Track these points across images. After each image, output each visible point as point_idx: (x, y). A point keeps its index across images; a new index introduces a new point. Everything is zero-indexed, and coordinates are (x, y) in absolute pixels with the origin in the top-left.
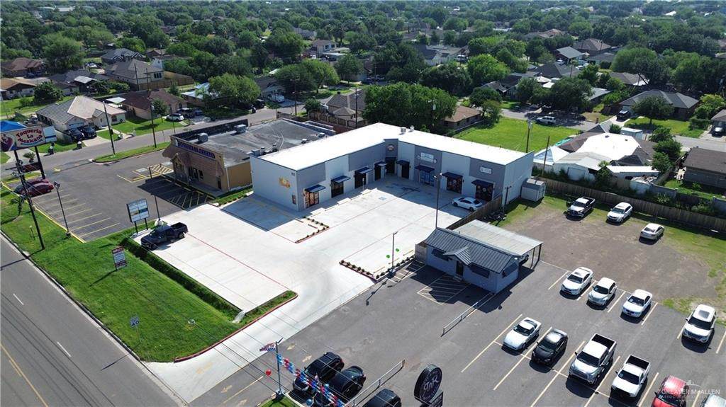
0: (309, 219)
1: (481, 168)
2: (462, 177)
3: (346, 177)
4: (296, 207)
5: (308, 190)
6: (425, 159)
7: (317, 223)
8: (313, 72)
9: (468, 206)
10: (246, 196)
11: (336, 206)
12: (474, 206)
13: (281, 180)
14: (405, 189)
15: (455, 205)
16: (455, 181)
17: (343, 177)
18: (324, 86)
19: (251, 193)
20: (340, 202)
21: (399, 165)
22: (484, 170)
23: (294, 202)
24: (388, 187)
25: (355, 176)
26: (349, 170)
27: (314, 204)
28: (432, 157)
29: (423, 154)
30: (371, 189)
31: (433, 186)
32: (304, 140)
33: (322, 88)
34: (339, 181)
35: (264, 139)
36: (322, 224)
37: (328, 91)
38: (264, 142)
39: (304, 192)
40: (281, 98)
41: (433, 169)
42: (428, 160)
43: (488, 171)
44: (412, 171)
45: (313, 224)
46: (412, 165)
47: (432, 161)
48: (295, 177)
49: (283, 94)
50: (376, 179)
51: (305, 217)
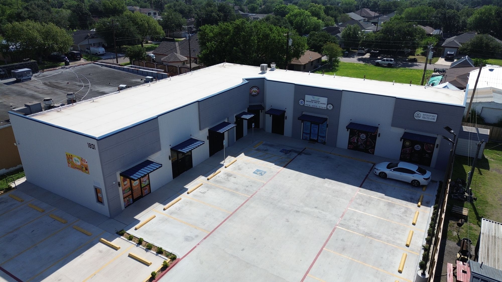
0: (131, 238)
1: (416, 114)
2: (377, 128)
3: (196, 141)
4: (105, 209)
5: (126, 175)
6: (311, 105)
7: (149, 247)
8: (136, 24)
9: (409, 177)
10: (10, 188)
11: (184, 197)
12: (419, 178)
13: (69, 158)
14: (286, 152)
15: (383, 176)
16: (363, 136)
17: (191, 141)
18: (149, 42)
19: (22, 180)
20: (190, 186)
21: (267, 116)
22: (421, 116)
23: (100, 200)
24: (258, 150)
25: (209, 138)
26: (200, 129)
27: (141, 197)
28: (324, 100)
29: (308, 98)
30: (235, 155)
31: (324, 143)
32: (121, 86)
33: (147, 43)
34: (185, 150)
35: (57, 87)
36: (160, 251)
37: (153, 45)
38: (57, 91)
39: (119, 179)
40: (101, 50)
41: (326, 119)
42: (318, 106)
43: (432, 118)
44: (288, 124)
45: (140, 252)
46: (289, 114)
47: (324, 106)
48: (95, 153)
49: (103, 46)
50: (237, 139)
51: (121, 234)
